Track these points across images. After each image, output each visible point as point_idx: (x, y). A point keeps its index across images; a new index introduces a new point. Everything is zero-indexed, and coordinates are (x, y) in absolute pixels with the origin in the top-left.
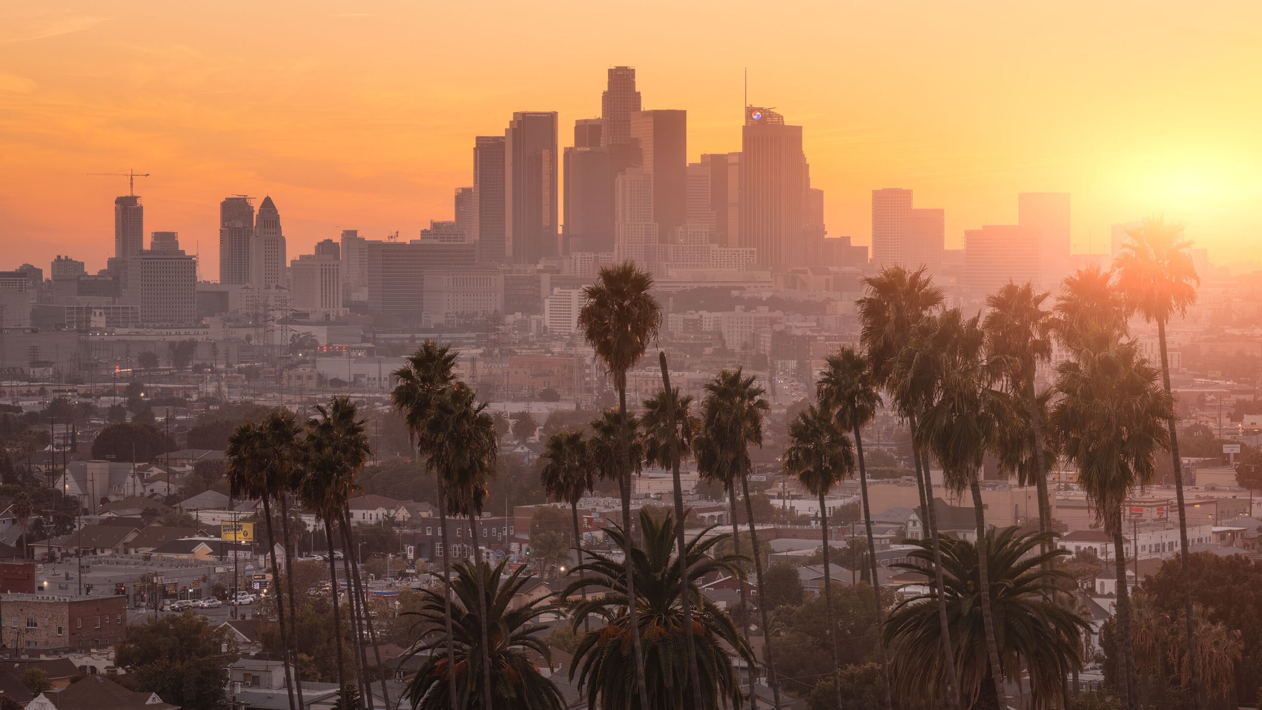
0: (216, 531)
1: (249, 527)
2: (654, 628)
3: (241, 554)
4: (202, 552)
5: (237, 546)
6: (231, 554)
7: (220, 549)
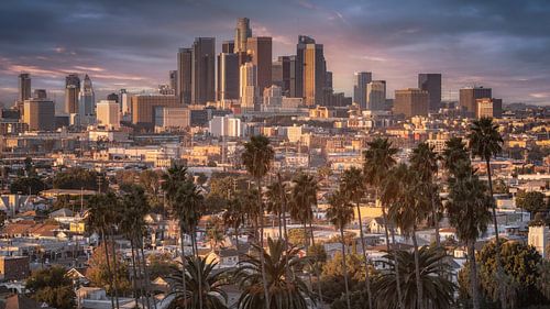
0: (68, 227)
1: (82, 225)
2: (273, 287)
3: (79, 237)
4: (62, 236)
5: (78, 234)
6: (74, 237)
7: (70, 235)
